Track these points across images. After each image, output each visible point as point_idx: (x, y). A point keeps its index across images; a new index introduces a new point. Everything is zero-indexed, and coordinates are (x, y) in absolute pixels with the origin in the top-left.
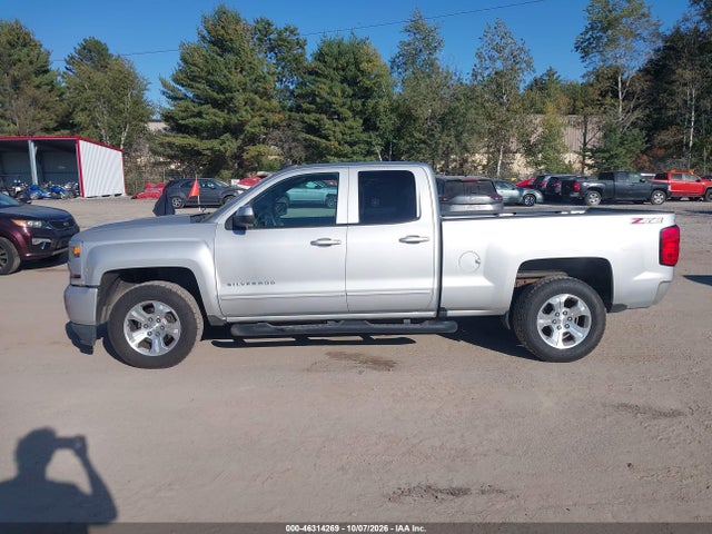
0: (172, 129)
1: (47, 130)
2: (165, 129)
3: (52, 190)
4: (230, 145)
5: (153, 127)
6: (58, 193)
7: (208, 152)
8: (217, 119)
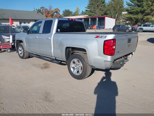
0: (129, 13)
1: (102, 15)
2: (127, 13)
3: (99, 27)
4: (140, 16)
5: (123, 13)
6: (100, 28)
7: (134, 19)
8: (138, 10)
